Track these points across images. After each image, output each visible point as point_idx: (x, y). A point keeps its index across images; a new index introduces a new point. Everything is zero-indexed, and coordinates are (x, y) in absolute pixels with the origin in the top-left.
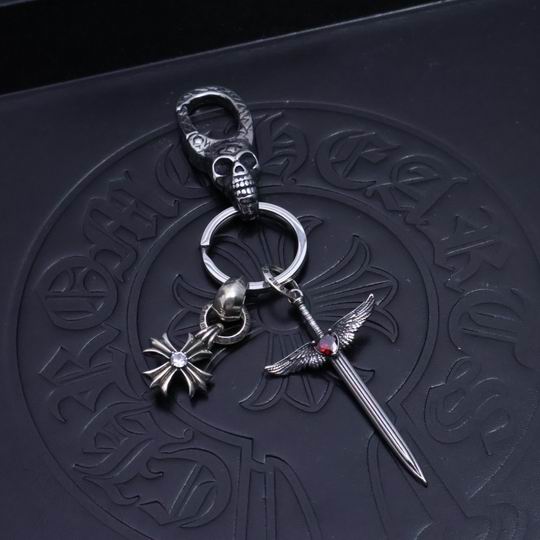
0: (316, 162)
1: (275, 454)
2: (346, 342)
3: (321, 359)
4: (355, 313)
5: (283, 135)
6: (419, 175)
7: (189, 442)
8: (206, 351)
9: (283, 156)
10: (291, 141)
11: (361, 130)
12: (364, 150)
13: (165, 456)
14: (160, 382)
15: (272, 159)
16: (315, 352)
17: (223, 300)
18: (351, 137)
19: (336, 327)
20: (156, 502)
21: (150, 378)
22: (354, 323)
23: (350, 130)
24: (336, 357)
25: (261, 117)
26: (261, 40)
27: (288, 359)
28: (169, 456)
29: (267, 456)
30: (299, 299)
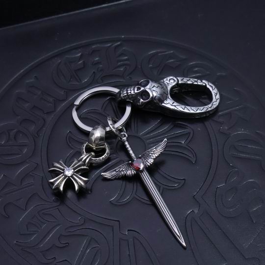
0: (141, 67)
1: (132, 229)
2: (148, 164)
3: (133, 172)
4: (156, 148)
5: (122, 54)
6: (199, 73)
7: (82, 224)
8: (85, 167)
9: (123, 65)
10: (127, 57)
11: (164, 50)
12: (167, 60)
13: (69, 234)
14: (59, 185)
15: (117, 67)
16: (131, 167)
17: (93, 138)
18: (160, 54)
19: (144, 155)
20: (66, 260)
21: (53, 183)
22: (154, 153)
23: (159, 51)
24: (142, 171)
25: (109, 45)
26: (106, 5)
27: (115, 170)
28: (72, 233)
29: (128, 230)
30: (125, 138)
